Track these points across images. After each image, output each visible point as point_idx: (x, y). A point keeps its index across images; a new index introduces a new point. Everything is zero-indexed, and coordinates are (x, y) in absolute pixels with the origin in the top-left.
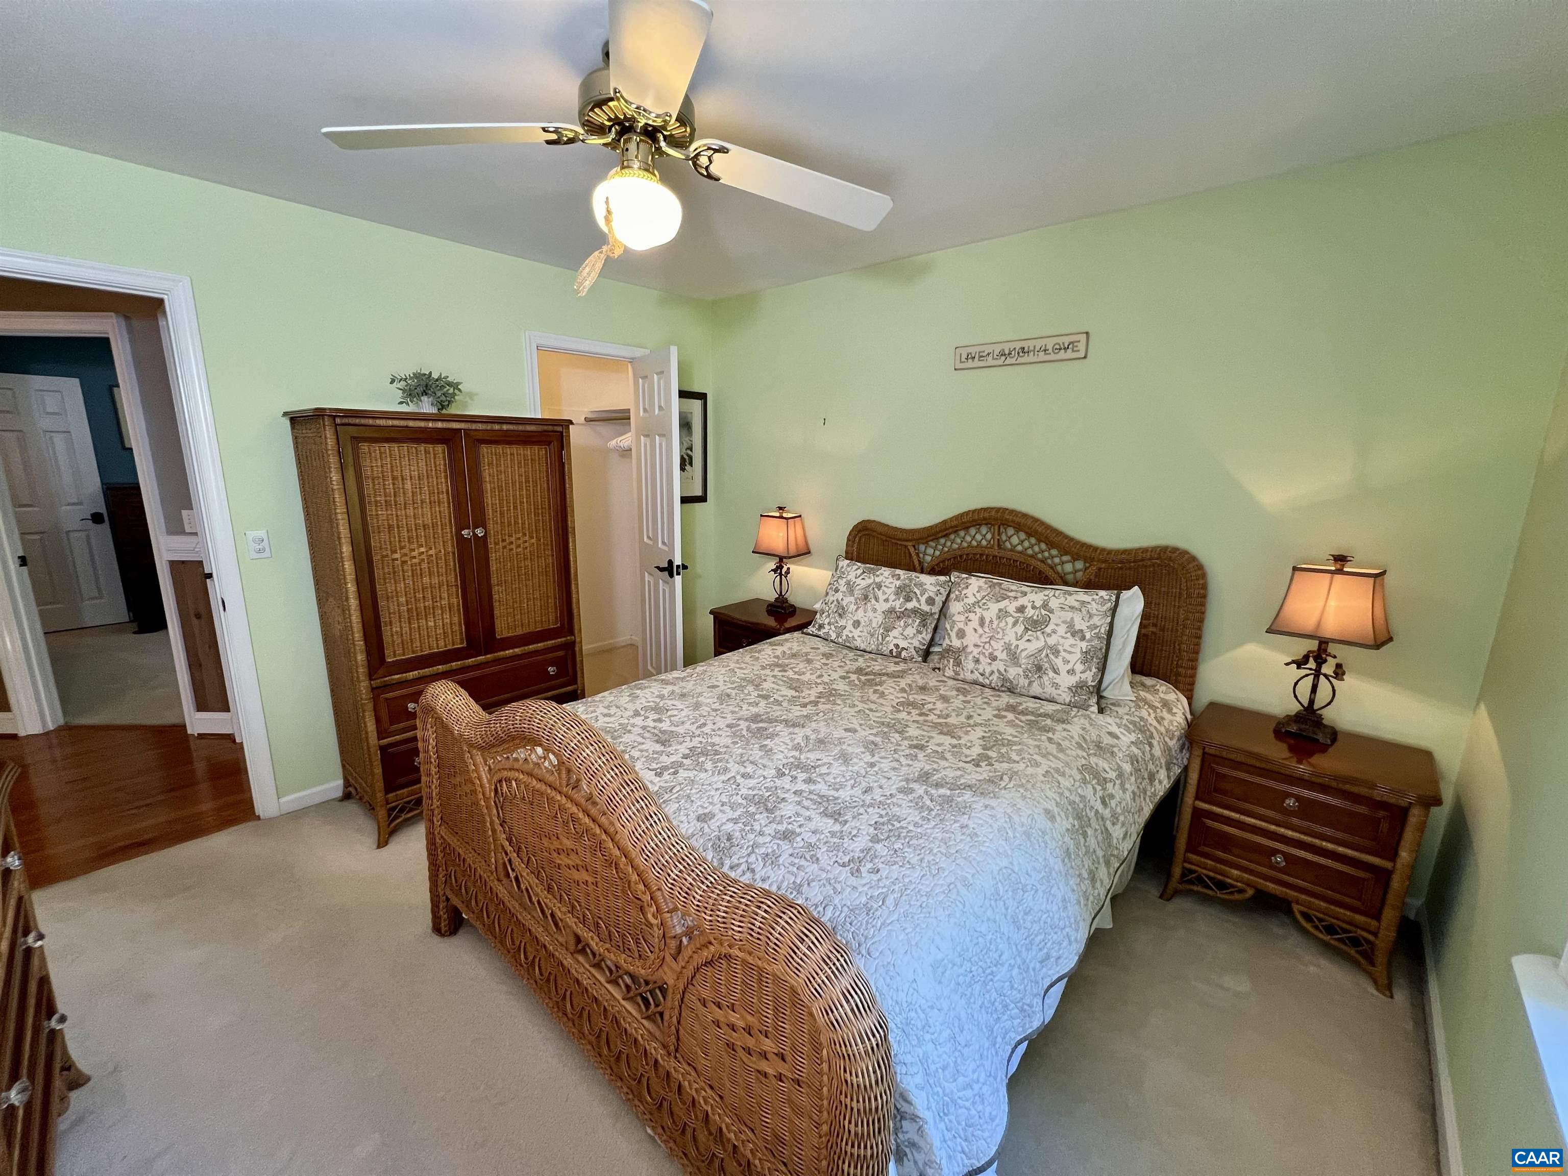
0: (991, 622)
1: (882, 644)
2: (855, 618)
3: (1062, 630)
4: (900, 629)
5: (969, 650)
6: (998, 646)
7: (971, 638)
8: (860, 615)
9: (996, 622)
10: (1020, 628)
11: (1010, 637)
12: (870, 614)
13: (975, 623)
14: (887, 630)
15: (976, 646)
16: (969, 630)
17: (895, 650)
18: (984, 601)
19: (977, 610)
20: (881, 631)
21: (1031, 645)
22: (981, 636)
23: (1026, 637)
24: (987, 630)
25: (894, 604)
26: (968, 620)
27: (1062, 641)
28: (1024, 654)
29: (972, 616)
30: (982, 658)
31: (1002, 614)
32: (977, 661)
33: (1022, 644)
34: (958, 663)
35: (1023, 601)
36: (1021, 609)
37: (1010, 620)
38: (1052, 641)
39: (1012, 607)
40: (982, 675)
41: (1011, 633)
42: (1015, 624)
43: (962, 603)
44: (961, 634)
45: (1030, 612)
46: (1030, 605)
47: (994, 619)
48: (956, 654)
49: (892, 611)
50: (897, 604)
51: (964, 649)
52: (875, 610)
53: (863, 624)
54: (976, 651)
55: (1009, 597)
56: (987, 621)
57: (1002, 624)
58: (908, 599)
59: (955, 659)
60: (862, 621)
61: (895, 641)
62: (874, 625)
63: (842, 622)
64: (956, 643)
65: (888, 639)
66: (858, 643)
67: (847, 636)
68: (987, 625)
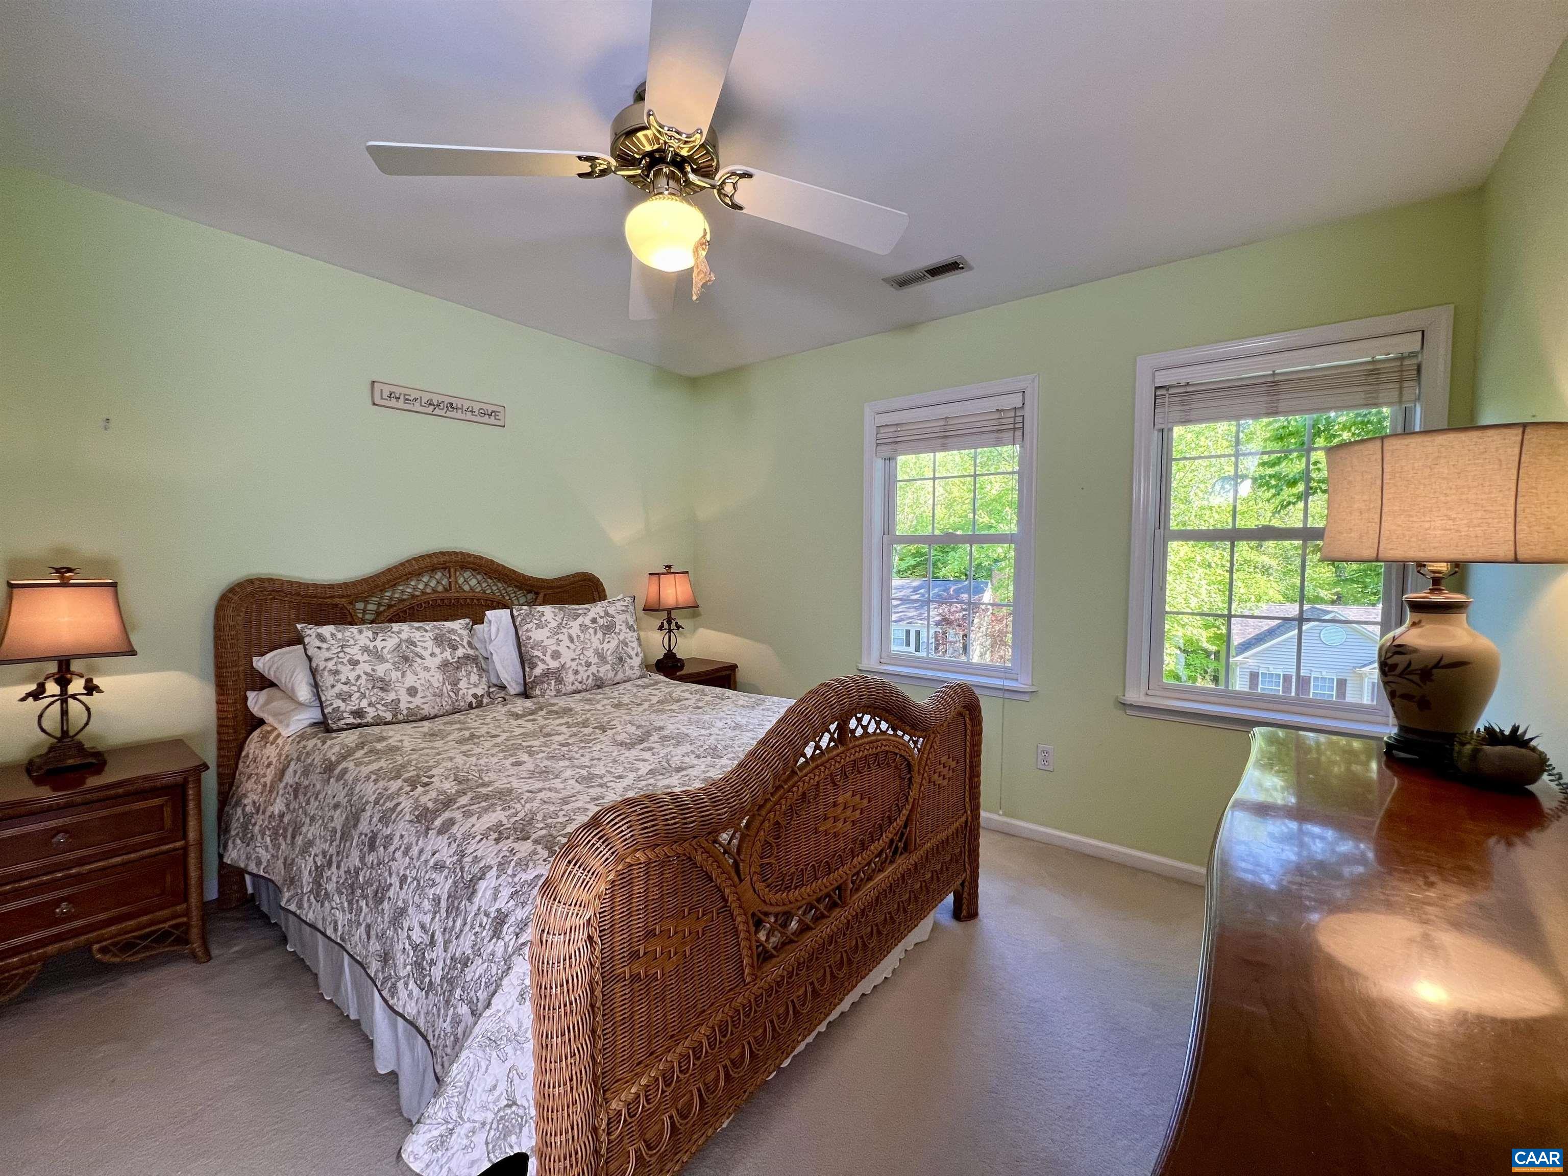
0: (578, 636)
1: (457, 701)
2: (407, 685)
3: (624, 627)
4: (465, 679)
5: (567, 666)
6: (590, 653)
7: (567, 656)
8: (410, 680)
9: (582, 635)
10: (600, 635)
11: (596, 643)
12: (422, 674)
13: (567, 641)
14: (455, 683)
15: (573, 660)
16: (562, 649)
17: (474, 701)
18: (565, 622)
19: (564, 630)
20: (449, 687)
21: (610, 646)
22: (574, 651)
23: (607, 640)
24: (577, 644)
25: (444, 655)
26: (559, 642)
27: (626, 635)
28: (609, 653)
29: (561, 637)
30: (580, 668)
31: (583, 628)
32: (576, 672)
33: (606, 646)
34: (560, 681)
35: (591, 615)
36: (594, 621)
37: (591, 631)
38: (621, 637)
39: (587, 622)
40: (580, 683)
41: (595, 640)
42: (595, 633)
43: (547, 629)
44: (556, 655)
45: (601, 622)
46: (597, 616)
47: (580, 634)
48: (556, 675)
49: (445, 665)
50: (447, 654)
51: (563, 666)
52: (427, 669)
53: (420, 689)
54: (574, 664)
55: (580, 614)
56: (575, 636)
57: (587, 636)
58: (454, 648)
59: (557, 679)
60: (417, 685)
61: (471, 692)
62: (436, 685)
63: (392, 696)
64: (554, 664)
65: (461, 693)
66: (427, 710)
67: (408, 708)
68: (576, 640)
